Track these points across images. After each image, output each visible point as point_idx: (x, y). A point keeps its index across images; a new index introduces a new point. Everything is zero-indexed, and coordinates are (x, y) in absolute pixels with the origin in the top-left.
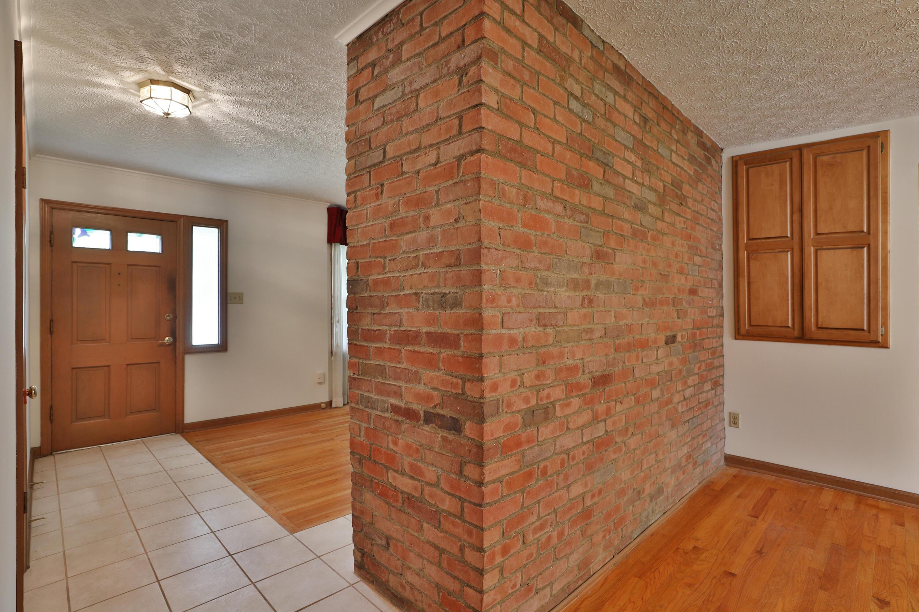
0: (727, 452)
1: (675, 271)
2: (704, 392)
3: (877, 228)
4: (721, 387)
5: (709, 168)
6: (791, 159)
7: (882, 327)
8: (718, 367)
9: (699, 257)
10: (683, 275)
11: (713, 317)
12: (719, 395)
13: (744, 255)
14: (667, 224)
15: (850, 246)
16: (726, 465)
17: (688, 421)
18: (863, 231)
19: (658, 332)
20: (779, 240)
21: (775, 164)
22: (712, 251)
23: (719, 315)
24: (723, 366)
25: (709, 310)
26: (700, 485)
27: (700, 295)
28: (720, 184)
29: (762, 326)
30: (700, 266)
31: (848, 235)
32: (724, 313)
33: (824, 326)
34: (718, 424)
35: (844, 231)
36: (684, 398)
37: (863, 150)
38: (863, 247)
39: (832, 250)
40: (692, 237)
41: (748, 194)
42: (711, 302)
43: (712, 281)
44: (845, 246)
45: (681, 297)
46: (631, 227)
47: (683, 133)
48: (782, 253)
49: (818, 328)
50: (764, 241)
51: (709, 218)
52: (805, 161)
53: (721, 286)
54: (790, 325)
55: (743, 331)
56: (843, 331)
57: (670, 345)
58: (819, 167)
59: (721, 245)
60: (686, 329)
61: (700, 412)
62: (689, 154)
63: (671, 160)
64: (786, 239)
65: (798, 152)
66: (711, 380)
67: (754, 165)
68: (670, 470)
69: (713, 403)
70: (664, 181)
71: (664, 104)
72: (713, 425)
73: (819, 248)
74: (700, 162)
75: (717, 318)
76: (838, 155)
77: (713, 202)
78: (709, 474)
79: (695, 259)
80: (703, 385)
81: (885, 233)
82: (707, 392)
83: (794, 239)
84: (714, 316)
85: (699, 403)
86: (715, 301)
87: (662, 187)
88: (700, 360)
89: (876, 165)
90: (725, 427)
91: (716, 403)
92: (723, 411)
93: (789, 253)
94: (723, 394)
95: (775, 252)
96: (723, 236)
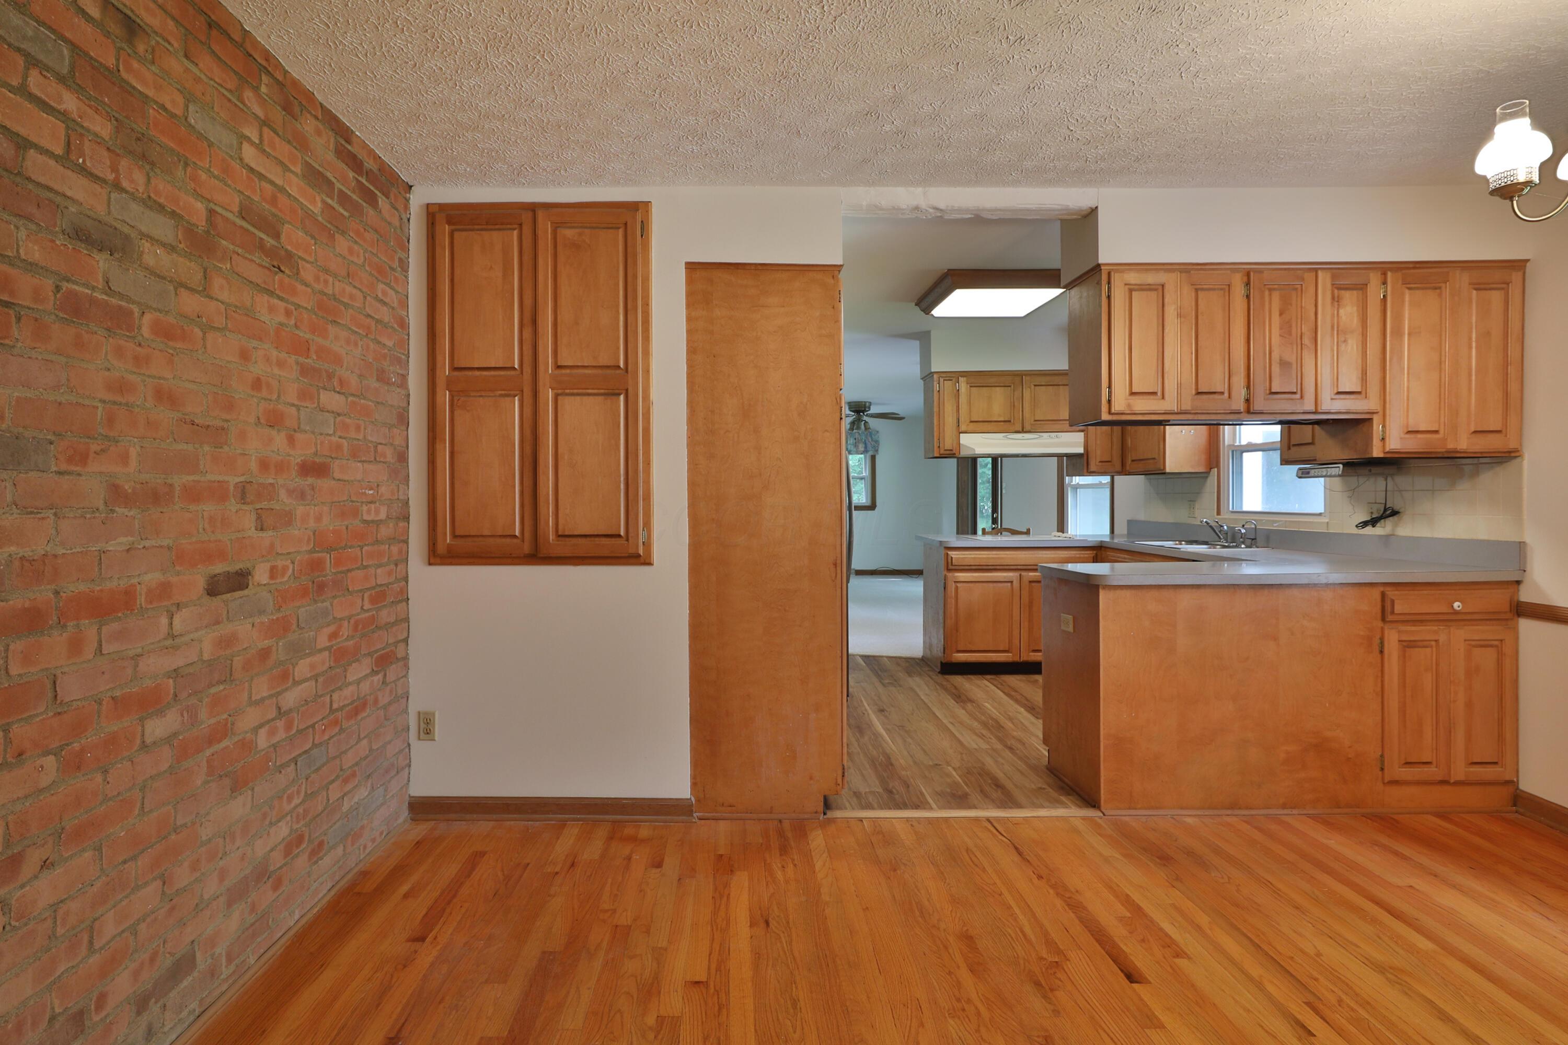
0: (412, 794)
1: (252, 420)
2: (350, 684)
3: (637, 363)
4: (401, 663)
5: (371, 212)
6: (521, 225)
7: (643, 530)
8: (388, 626)
9: (337, 396)
10: (279, 431)
11: (378, 523)
12: (394, 681)
13: (444, 398)
14: (222, 307)
15: (602, 391)
16: (412, 819)
17: (295, 761)
18: (619, 367)
19: (178, 568)
20: (502, 373)
21: (495, 230)
22: (377, 385)
23: (398, 518)
24: (407, 620)
25: (365, 508)
26: (333, 893)
27: (337, 475)
28: (403, 255)
29: (473, 536)
30: (339, 415)
31: (599, 371)
32: (411, 513)
33: (567, 533)
34: (390, 742)
35: (595, 365)
36: (280, 713)
37: (619, 228)
38: (619, 394)
39: (578, 398)
40: (313, 348)
41: (452, 280)
42: (371, 492)
43: (376, 447)
44: (596, 391)
45: (271, 481)
46: (58, 288)
47: (284, 109)
48: (506, 398)
49: (559, 536)
50: (477, 373)
51: (368, 316)
52: (540, 233)
53: (403, 457)
54: (517, 533)
55: (441, 549)
56: (593, 539)
57: (225, 597)
58: (560, 248)
59: (404, 377)
60: (289, 553)
61: (337, 730)
62: (307, 164)
63: (241, 159)
64: (512, 373)
65: (530, 214)
66: (370, 654)
67: (462, 227)
68: (222, 900)
69: (376, 701)
70: (209, 201)
71: (213, 17)
72: (375, 747)
73: (560, 391)
74: (340, 191)
75: (391, 525)
76: (586, 230)
77: (381, 286)
78: (362, 857)
79: (322, 396)
80: (346, 671)
81: (647, 372)
82: (358, 684)
83: (524, 373)
84: (381, 520)
85: (332, 711)
86: (383, 489)
87: (203, 214)
88: (334, 618)
89: (635, 255)
90: (411, 742)
91: (384, 699)
92: (406, 711)
93: (516, 398)
94: (406, 676)
95: (495, 396)
96: (411, 360)
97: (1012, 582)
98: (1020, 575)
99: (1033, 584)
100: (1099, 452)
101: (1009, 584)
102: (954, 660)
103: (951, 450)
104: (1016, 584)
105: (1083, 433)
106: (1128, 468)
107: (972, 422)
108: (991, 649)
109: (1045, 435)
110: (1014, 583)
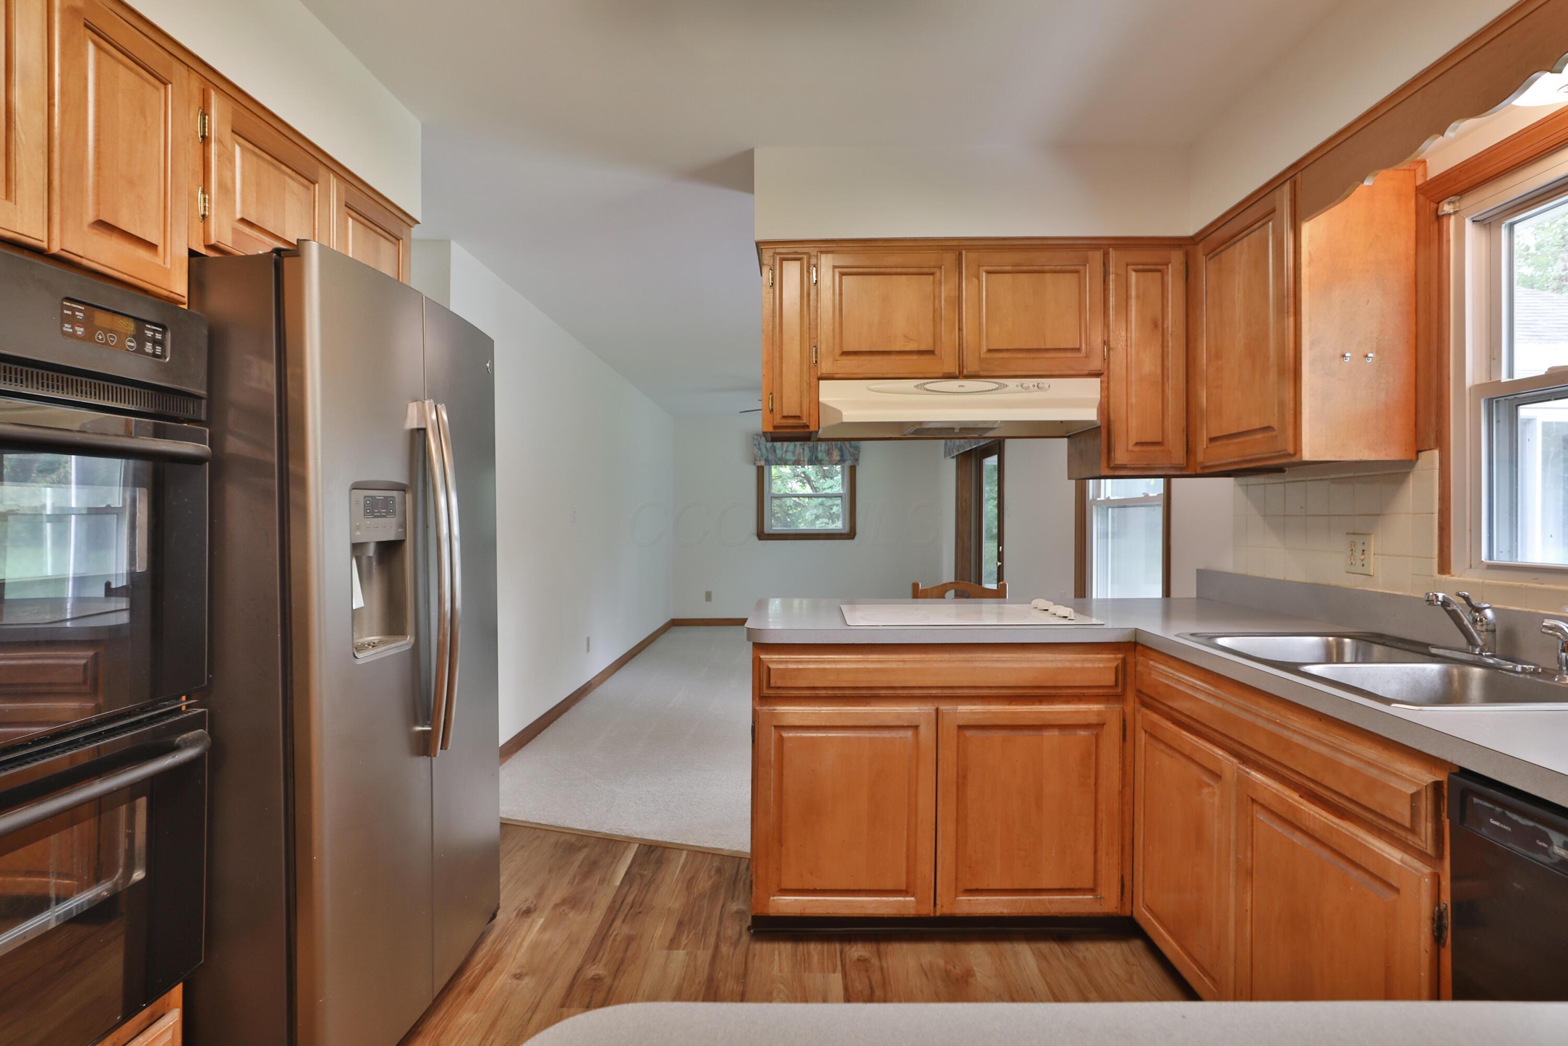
97: (916, 727)
98: (937, 710)
99: (969, 733)
100: (1134, 423)
101: (909, 734)
102: (772, 911)
103: (799, 417)
104: (926, 733)
105: (1098, 380)
106: (1200, 457)
107: (845, 353)
108: (864, 886)
109: (1012, 383)
110: (923, 729)
